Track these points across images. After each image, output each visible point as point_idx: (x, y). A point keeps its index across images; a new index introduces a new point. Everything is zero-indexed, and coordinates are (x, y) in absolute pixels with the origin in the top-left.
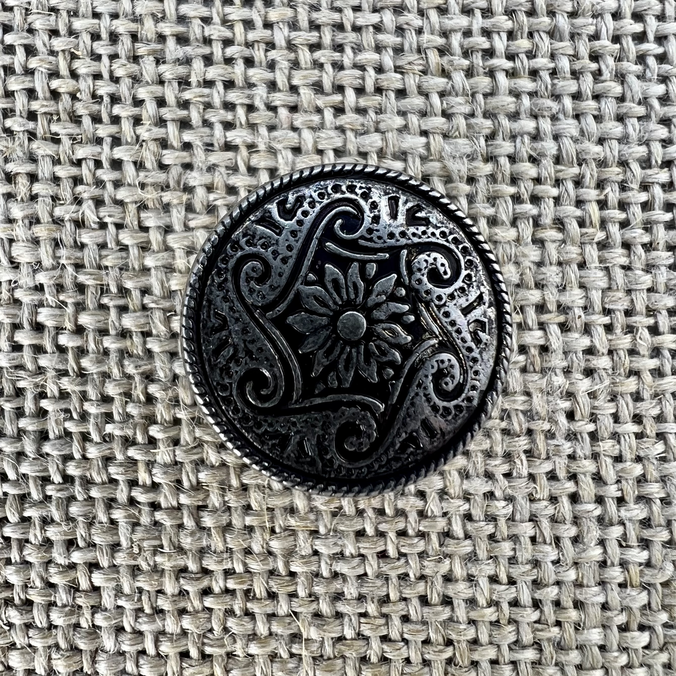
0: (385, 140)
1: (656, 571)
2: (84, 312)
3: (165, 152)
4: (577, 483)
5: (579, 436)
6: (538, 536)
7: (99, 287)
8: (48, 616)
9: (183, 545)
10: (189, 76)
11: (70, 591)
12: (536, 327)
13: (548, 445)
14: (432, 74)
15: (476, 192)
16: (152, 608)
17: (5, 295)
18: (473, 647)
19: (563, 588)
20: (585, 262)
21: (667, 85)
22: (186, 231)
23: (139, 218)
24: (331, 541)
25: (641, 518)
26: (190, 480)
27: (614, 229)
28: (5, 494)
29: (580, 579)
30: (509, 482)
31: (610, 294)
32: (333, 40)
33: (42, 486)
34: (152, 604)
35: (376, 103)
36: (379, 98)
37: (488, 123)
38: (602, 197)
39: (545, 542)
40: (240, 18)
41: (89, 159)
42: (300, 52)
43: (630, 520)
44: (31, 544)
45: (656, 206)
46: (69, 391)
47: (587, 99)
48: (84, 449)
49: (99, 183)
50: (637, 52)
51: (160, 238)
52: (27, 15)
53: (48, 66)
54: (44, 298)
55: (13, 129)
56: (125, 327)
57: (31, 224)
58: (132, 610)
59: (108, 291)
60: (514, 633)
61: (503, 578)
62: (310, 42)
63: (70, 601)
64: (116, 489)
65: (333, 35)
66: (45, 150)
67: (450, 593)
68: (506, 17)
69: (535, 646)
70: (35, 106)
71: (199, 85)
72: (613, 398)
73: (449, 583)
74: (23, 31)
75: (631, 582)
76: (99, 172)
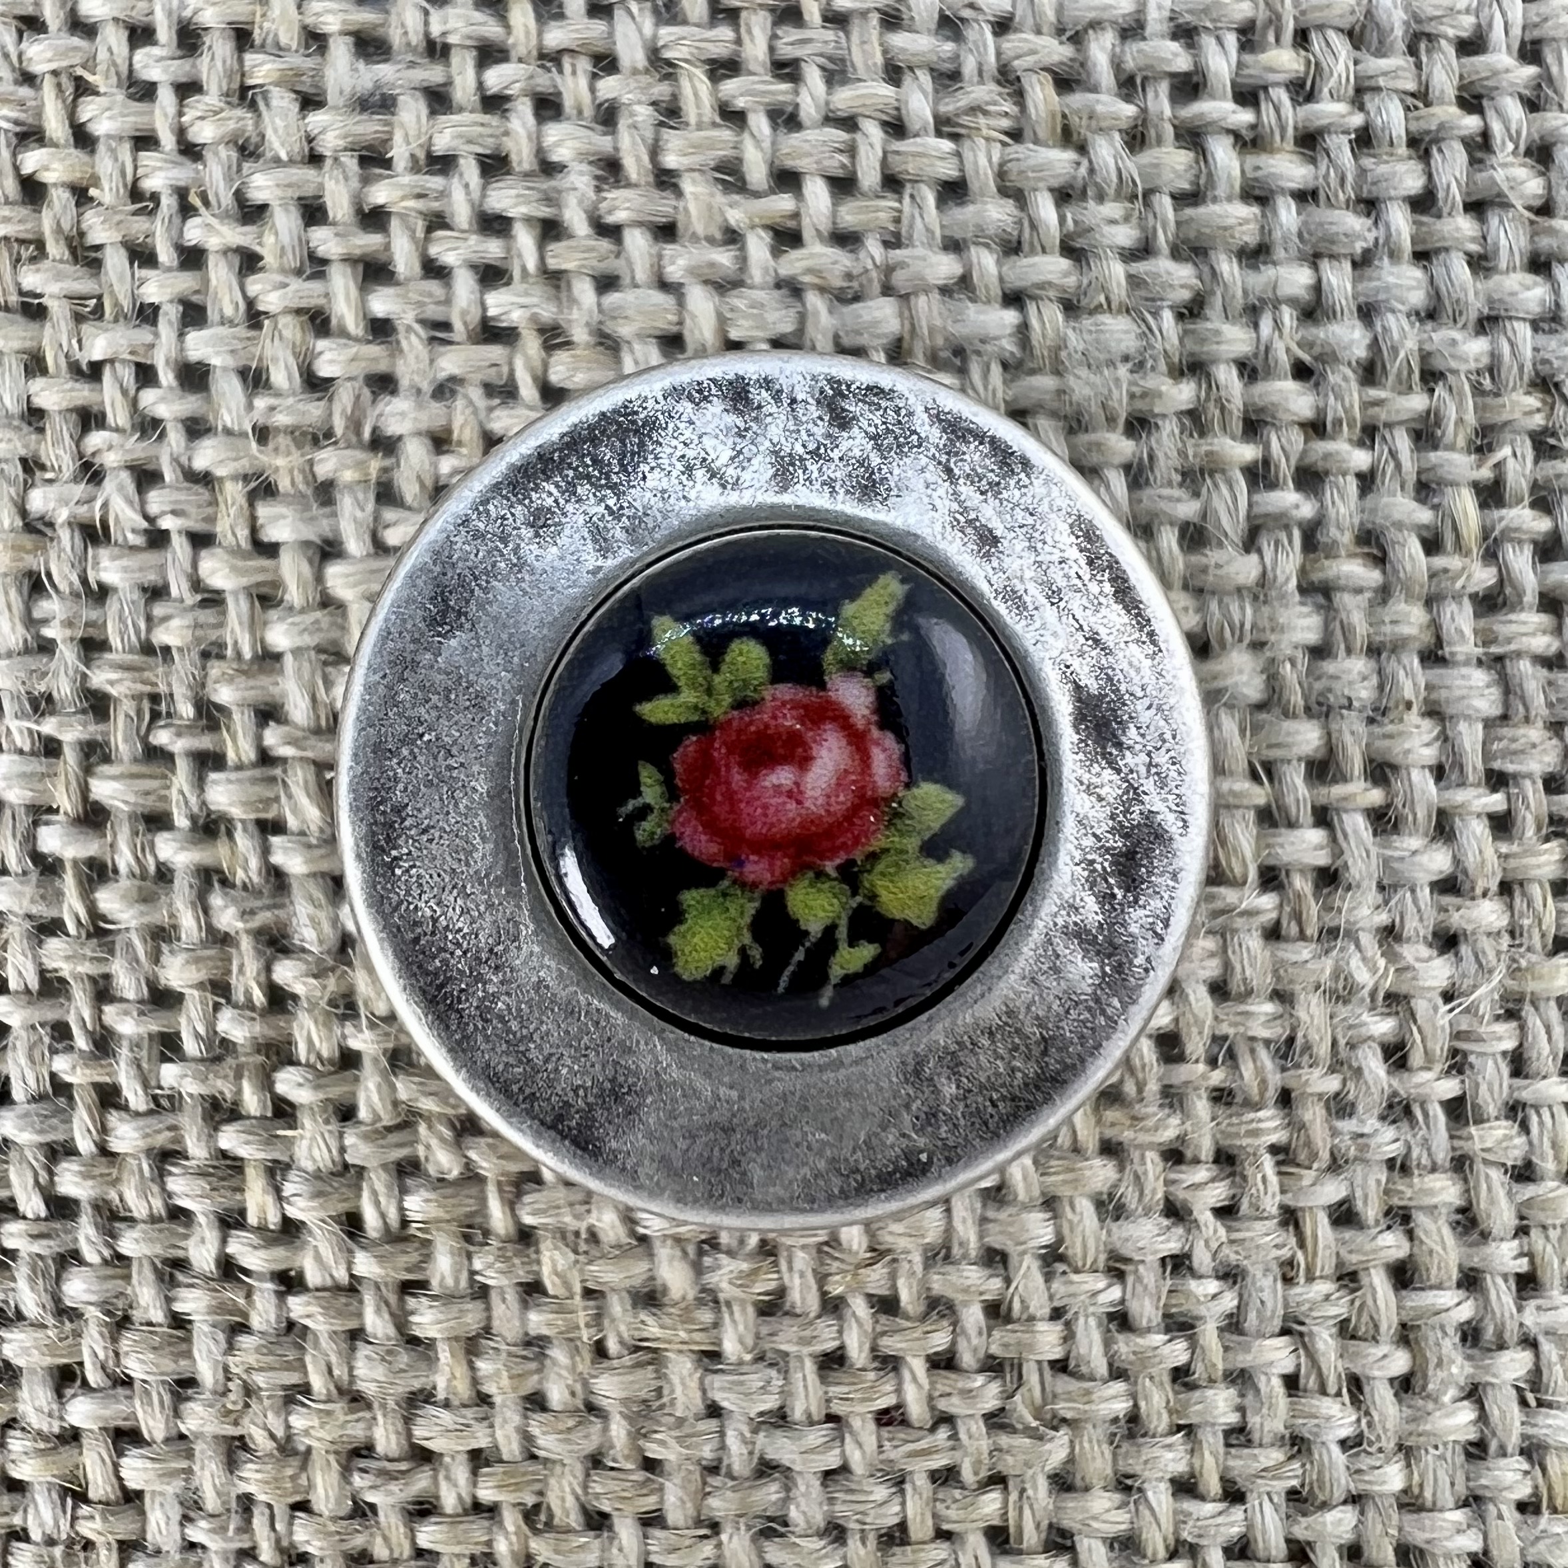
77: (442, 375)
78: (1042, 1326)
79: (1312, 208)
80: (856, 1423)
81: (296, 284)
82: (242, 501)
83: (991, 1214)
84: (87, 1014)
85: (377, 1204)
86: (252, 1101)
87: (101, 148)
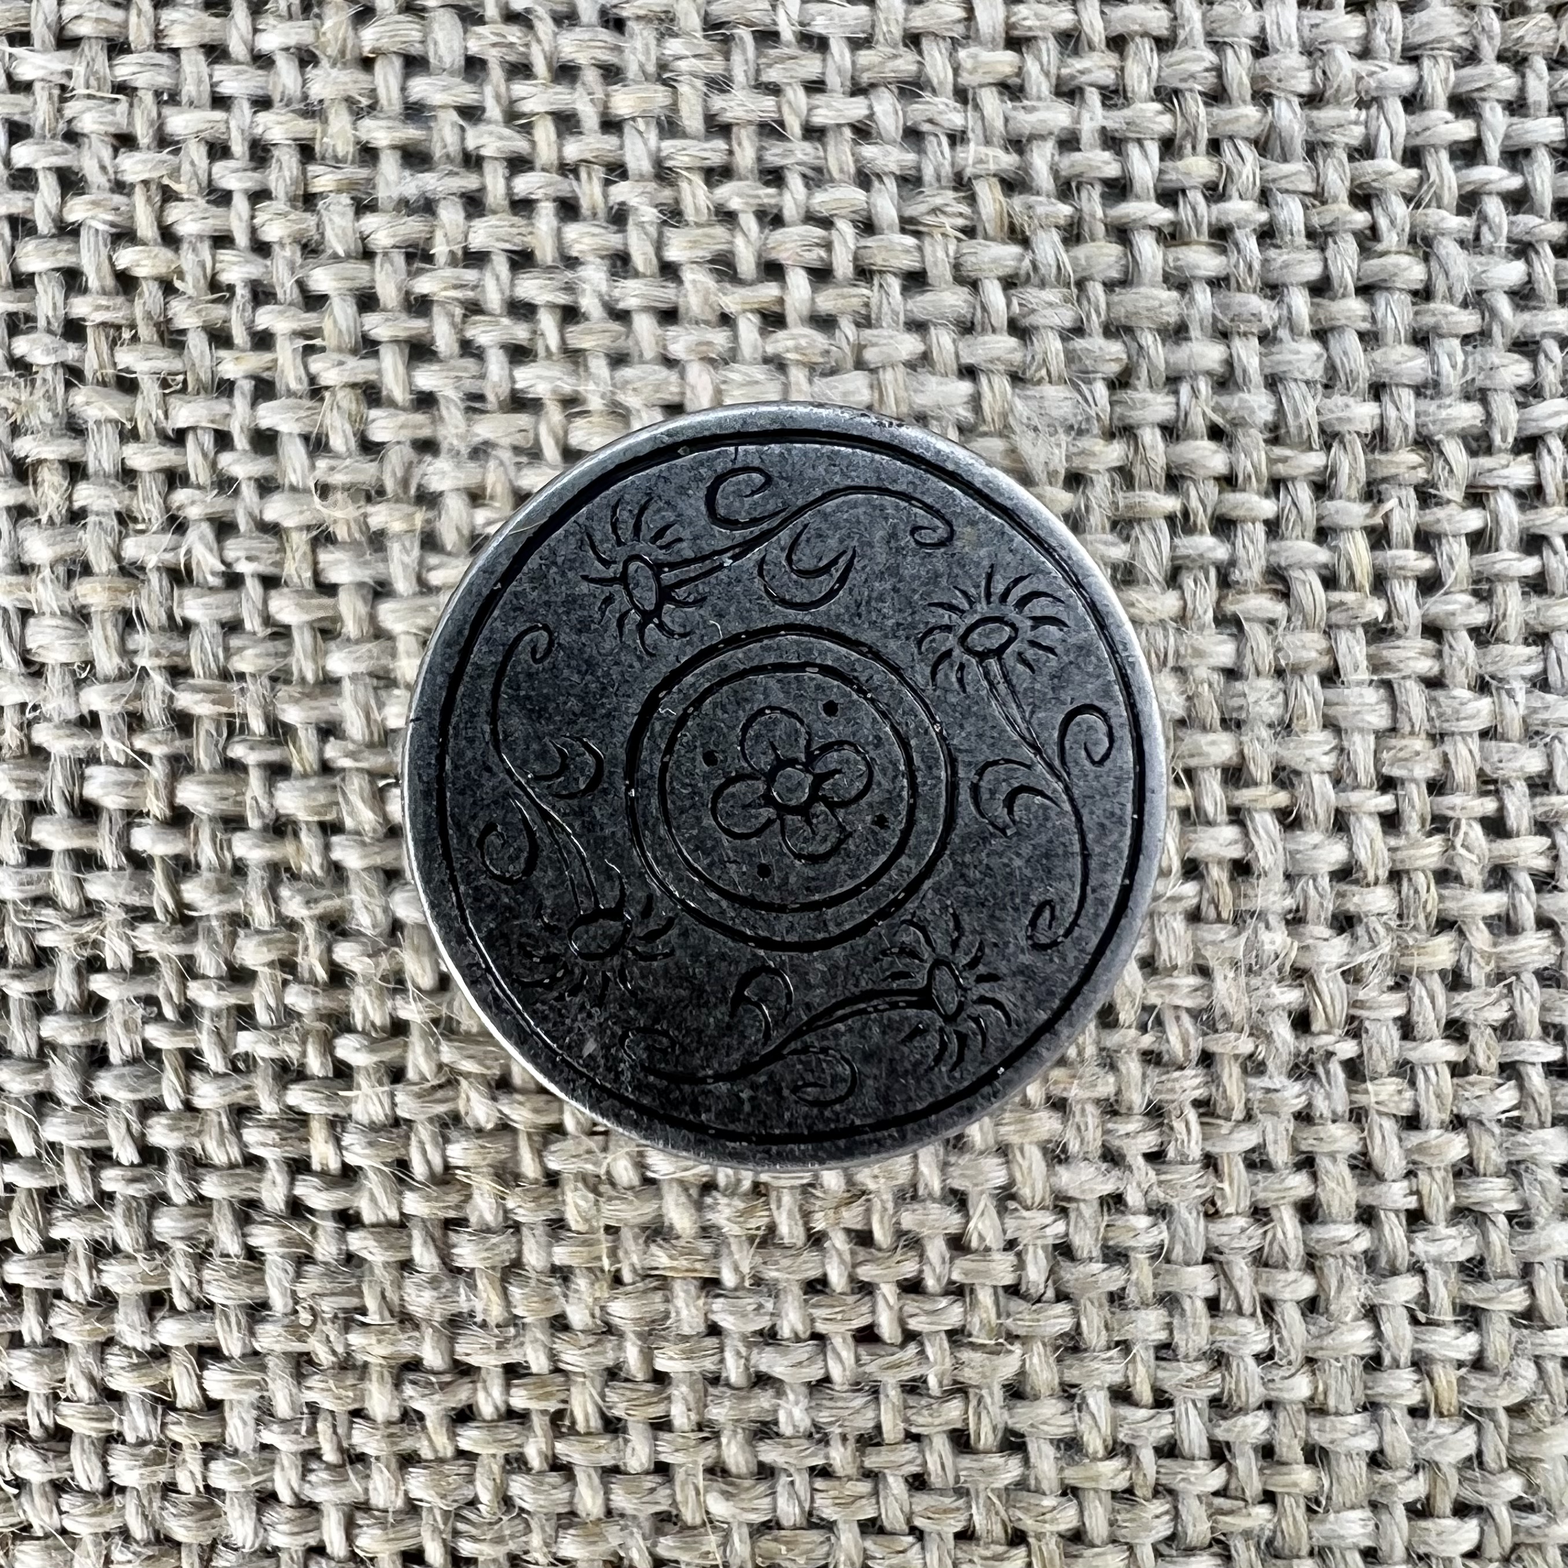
0: (877, 386)
1: (1497, 1380)
2: (190, 777)
3: (374, 413)
4: (1314, 1177)
5: (1320, 1070)
6: (1223, 1296)
7: (224, 719)
8: (105, 1465)
9: (411, 1309)
10: (429, 240)
11: (154, 1410)
12: (1223, 817)
13: (1248, 1088)
14: (986, 237)
15: (1087, 507)
16: (341, 1450)
17: (11, 737)
18: (1074, 1549)
19: (1282, 1416)
20: (1337, 670)
21: (1529, 263)
22: (422, 593)
23: (315, 563)
24: (749, 1302)
25: (1462, 1257)
26: (428, 1162)
27: (1405, 594)
28: (10, 1188)
29: (1321, 1397)
30: (1158, 1173)
31: (1393, 742)
32: (760, 159)
33: (92, 1169)
34: (339, 1443)
35: (856, 303)
36: (865, 292)
37: (1115, 348)
38: (1378, 520)
39: (1239, 1312)
40: (548, 108)
41: (204, 428)
42: (684, 185)
43: (1437, 1262)
44: (68, 1300)
45: (1503, 542)
46: (155, 955)
47: (1344, 296)
48: (188, 1088)
49: (225, 484)
50: (1460, 187)
51: (363, 609)
52: (63, 100)
53: (110, 217)
54: (100, 744)
55: (29, 359)
56: (282, 811)
57: (70, 575)
58: (294, 1454)
59: (244, 728)
60: (1167, 1518)
61: (1144, 1392)
62: (708, 163)
63: (155, 1430)
64: (259, 1181)
65: (761, 149)
66: (102, 409)
67: (1021, 1427)
68: (1158, 106)
69: (1216, 1549)
70: (81, 307)
71: (453, 261)
72: (1401, 981)
73: (1020, 1404)
74: (53, 137)
75: (1437, 1404)
76: (225, 460)
77: (477, 440)
78: (997, 1256)
79: (1224, 292)
80: (837, 1341)
81: (352, 362)
82: (305, 548)
83: (952, 1159)
84: (173, 989)
85: (424, 1152)
86: (315, 1064)
87: (185, 246)
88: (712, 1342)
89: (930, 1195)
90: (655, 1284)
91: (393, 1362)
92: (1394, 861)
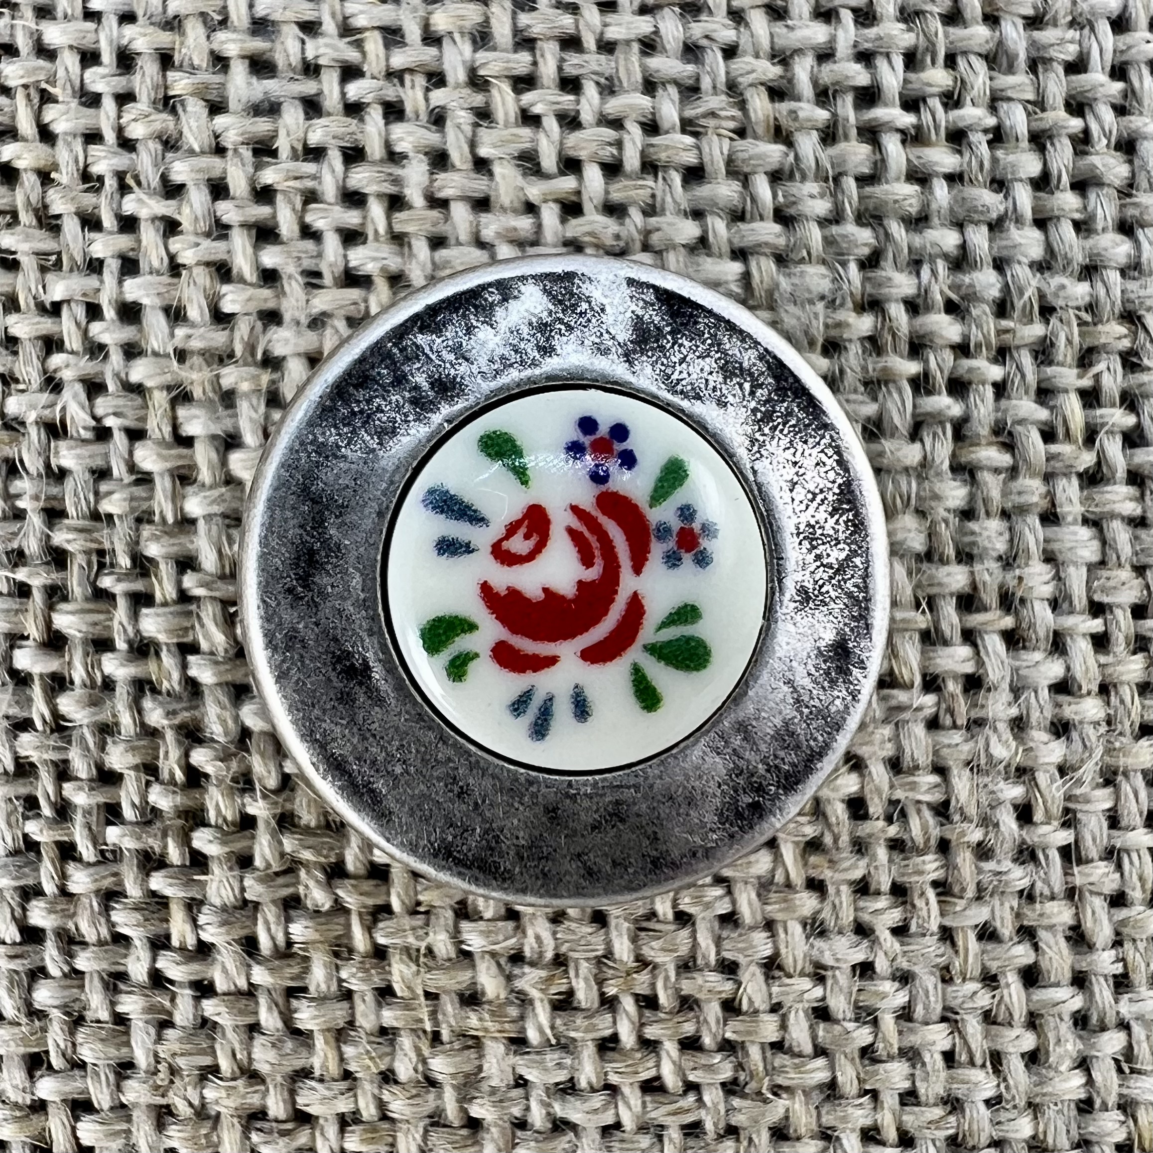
88: (517, 1093)
89: (707, 965)
90: (470, 1043)
91: (240, 1113)
92: (1103, 675)
